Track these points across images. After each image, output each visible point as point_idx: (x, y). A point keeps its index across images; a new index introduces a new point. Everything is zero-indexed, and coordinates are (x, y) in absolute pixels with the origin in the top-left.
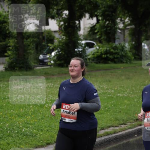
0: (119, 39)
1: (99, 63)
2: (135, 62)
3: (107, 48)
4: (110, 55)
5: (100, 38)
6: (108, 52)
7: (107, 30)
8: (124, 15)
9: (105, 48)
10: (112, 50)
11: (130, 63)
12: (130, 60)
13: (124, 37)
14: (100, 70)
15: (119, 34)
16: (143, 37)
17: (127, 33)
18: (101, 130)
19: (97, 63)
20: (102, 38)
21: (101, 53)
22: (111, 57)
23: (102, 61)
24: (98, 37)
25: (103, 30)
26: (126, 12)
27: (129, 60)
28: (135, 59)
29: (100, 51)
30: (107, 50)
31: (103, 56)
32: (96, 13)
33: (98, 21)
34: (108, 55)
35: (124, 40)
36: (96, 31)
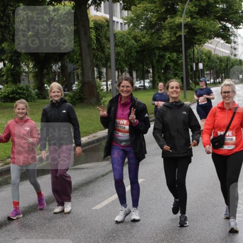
0: (23, 80)
1: (7, 102)
2: (39, 101)
3: (13, 88)
4: (17, 95)
5: (6, 79)
6: (15, 91)
7: (13, 72)
8: (28, 60)
9: (12, 89)
10: (19, 91)
11: (34, 102)
12: (34, 99)
13: (28, 79)
14: (8, 108)
15: (24, 77)
16: (45, 80)
17: (31, 75)
18: (8, 158)
19: (4, 102)
20: (9, 80)
21: (8, 93)
22: (17, 96)
23: (9, 100)
24: (4, 78)
25: (9, 72)
26: (30, 57)
27: (32, 100)
28: (39, 97)
29: (7, 91)
30: (13, 90)
31: (11, 96)
32: (2, 58)
33: (4, 65)
34: (15, 95)
35: (29, 82)
36: (3, 73)
